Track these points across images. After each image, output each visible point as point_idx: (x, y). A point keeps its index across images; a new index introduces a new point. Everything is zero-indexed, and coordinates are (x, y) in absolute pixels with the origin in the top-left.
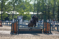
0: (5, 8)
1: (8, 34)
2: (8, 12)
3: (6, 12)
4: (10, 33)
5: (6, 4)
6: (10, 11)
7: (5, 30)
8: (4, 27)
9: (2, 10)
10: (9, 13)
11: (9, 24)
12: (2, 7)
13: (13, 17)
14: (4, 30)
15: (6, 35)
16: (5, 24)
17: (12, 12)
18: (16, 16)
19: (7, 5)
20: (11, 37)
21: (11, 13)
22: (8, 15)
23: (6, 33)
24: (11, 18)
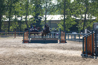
0: (71, 9)
1: (78, 57)
2: (77, 15)
3: (72, 17)
4: (81, 55)
5: (71, 2)
6: (79, 14)
7: (72, 49)
8: (69, 44)
9: (64, 12)
10: (77, 18)
11: (77, 38)
12: (65, 8)
13: (84, 25)
14: (69, 49)
15: (73, 59)
16: (70, 38)
17: (84, 16)
18: (91, 22)
19: (73, 3)
20: (84, 63)
21: (82, 17)
22: (76, 21)
23: (73, 55)
24: (81, 26)
